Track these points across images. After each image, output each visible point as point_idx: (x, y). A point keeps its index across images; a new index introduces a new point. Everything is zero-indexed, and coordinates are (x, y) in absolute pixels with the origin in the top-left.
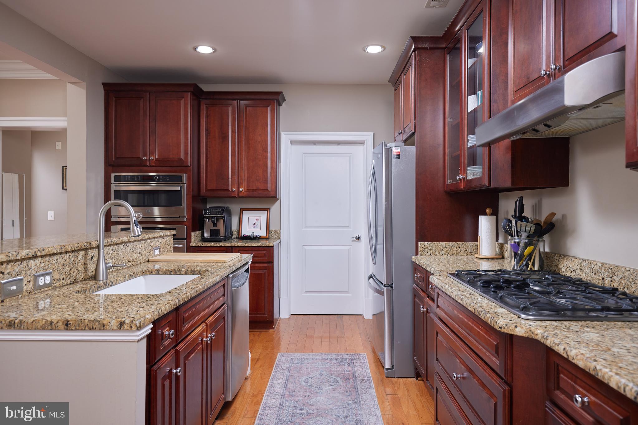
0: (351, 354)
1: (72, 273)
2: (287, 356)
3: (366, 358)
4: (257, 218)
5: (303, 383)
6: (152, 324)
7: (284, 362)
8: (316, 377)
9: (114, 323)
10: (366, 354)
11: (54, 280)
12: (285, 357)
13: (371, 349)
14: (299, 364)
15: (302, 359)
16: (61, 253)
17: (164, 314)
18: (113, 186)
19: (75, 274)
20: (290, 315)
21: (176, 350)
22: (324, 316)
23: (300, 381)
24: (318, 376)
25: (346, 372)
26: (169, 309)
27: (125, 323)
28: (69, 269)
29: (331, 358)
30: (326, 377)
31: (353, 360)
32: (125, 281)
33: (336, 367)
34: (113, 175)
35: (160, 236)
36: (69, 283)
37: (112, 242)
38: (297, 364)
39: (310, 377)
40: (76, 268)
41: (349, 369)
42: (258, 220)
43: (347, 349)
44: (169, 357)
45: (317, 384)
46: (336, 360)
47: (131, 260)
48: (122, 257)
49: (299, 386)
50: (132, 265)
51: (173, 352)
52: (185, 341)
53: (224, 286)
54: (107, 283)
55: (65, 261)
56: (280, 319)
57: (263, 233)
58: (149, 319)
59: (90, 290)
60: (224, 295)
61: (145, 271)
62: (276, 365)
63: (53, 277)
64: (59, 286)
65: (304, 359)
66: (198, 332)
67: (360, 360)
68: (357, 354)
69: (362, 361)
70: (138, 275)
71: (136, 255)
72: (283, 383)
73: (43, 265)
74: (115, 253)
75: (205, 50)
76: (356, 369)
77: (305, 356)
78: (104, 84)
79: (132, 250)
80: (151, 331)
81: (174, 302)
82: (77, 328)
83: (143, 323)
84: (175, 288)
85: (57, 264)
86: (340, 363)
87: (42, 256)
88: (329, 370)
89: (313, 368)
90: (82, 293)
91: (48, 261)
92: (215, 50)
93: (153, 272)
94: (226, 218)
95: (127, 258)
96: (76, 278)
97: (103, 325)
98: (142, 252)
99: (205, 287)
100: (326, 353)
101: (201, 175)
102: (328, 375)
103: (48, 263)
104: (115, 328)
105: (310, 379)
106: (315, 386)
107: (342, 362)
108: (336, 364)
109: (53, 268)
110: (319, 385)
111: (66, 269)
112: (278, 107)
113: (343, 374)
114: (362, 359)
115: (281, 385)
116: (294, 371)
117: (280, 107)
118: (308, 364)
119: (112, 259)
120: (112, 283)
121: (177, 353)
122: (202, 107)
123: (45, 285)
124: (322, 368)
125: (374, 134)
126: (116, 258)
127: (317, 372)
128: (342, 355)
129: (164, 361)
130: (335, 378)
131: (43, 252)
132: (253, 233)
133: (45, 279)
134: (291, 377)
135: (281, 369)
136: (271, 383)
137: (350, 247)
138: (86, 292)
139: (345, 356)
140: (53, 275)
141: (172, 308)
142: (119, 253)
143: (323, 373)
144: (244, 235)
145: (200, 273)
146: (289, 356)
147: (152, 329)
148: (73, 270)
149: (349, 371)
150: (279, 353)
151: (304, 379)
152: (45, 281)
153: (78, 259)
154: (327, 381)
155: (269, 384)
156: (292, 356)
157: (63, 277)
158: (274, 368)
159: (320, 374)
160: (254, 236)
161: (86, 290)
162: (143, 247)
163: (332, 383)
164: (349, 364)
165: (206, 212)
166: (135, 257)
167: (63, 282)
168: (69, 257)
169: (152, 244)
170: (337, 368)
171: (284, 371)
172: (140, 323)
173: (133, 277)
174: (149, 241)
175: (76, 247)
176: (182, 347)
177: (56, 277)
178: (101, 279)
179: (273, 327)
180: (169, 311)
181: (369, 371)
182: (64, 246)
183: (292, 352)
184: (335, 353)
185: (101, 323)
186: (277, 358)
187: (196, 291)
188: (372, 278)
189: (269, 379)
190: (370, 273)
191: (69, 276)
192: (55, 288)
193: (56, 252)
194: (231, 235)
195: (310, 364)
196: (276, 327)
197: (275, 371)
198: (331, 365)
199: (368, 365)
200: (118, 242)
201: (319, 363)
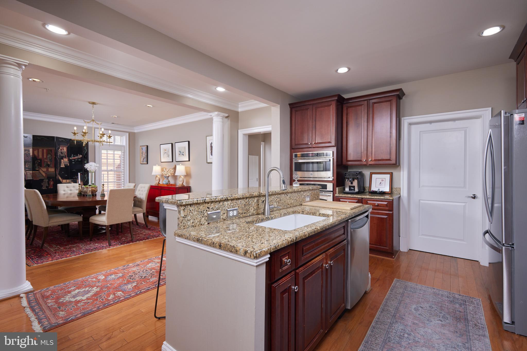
0: (463, 296)
1: (250, 210)
2: (402, 282)
3: (481, 303)
4: (383, 179)
5: (413, 310)
6: (269, 254)
7: (399, 287)
8: (425, 308)
9: (242, 251)
10: (480, 299)
11: (239, 213)
12: (400, 283)
13: (487, 296)
14: (411, 292)
15: (414, 288)
16: (243, 198)
17: (281, 248)
18: (294, 160)
19: (252, 210)
20: (409, 249)
21: (295, 272)
22: (439, 256)
23: (410, 307)
24: (428, 308)
25: (457, 312)
26: (286, 244)
27: (248, 252)
28: (249, 207)
29: (443, 294)
30: (436, 311)
31: (466, 302)
32: (281, 217)
33: (447, 304)
34: (294, 154)
35: (310, 190)
36: (249, 215)
37: (276, 192)
38: (410, 291)
39: (421, 307)
40: (253, 207)
41: (460, 310)
42: (383, 180)
43: (460, 289)
44: (288, 277)
45: (426, 315)
46: (448, 297)
47: (290, 203)
48: (283, 202)
49: (410, 312)
50: (290, 207)
51: (293, 274)
52: (305, 266)
53: (344, 227)
54: (268, 217)
55: (246, 203)
56: (400, 251)
57: (387, 189)
58: (266, 252)
59: (257, 221)
60: (344, 234)
61: (296, 211)
62: (392, 288)
63: (238, 211)
64: (242, 217)
65: (417, 289)
66: (318, 260)
67: (474, 304)
68: (470, 297)
69: (476, 306)
70: (291, 214)
71: (293, 201)
72: (395, 304)
73: (232, 204)
74: (279, 199)
75: (343, 70)
76: (468, 311)
77: (418, 287)
78: (290, 104)
79: (290, 198)
80: (268, 259)
81: (292, 239)
82: (224, 249)
83: (259, 255)
84: (301, 227)
85: (241, 204)
86: (451, 302)
87: (232, 200)
88: (440, 305)
89: (424, 299)
90: (251, 223)
91: (235, 202)
92: (349, 69)
93: (300, 213)
94: (359, 179)
95: (286, 202)
96: (253, 213)
97: (236, 251)
98: (297, 199)
99: (323, 228)
100: (438, 289)
101: (343, 151)
102: (438, 310)
103: (235, 203)
104: (243, 255)
105: (420, 308)
106: (424, 316)
107: (454, 301)
108: (447, 302)
109: (239, 207)
110: (428, 317)
111: (247, 207)
112: (398, 100)
113: (454, 313)
114: (475, 303)
115: (394, 306)
116: (406, 297)
117: (401, 100)
118: (420, 294)
119: (276, 202)
120: (272, 218)
121: (296, 275)
122: (344, 109)
123: (233, 216)
124: (432, 302)
125: (492, 108)
126: (280, 202)
127: (428, 303)
128: (454, 294)
129: (284, 280)
130: (445, 315)
131: (232, 197)
132: (379, 189)
133: (233, 212)
134: (403, 302)
135: (395, 293)
136: (385, 302)
137: (465, 204)
138: (254, 222)
139: (457, 296)
140: (239, 211)
141: (289, 244)
142: (281, 199)
143: (433, 306)
144: (372, 190)
145: (328, 216)
146: (404, 283)
147: (269, 258)
148: (251, 208)
149: (460, 312)
150: (395, 279)
151: (414, 306)
152: (233, 213)
153: (254, 202)
154: (437, 315)
155: (383, 302)
156: (406, 283)
157: (245, 212)
158: (390, 290)
159: (430, 307)
160: (380, 191)
161: (254, 221)
162: (298, 196)
163: (441, 319)
164: (461, 305)
165: (346, 175)
166: (293, 202)
167: (245, 214)
168: (248, 200)
169: (304, 194)
170: (447, 306)
171: (397, 295)
172: (256, 254)
173: (287, 215)
174: (302, 193)
175: (252, 195)
176: (302, 270)
177: (241, 212)
178: (267, 215)
179: (393, 257)
180: (285, 246)
181: (483, 318)
182: (245, 194)
183: (407, 280)
184: (447, 291)
185: (235, 249)
186: (393, 283)
187: (315, 231)
188: (488, 234)
189: (384, 298)
190: (487, 229)
191: (249, 211)
192: (239, 218)
193: (239, 198)
194: (363, 189)
195: (421, 295)
196: (396, 257)
197: (390, 292)
198: (442, 301)
199: (483, 311)
200: (280, 193)
201: (430, 296)
